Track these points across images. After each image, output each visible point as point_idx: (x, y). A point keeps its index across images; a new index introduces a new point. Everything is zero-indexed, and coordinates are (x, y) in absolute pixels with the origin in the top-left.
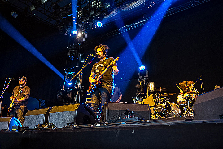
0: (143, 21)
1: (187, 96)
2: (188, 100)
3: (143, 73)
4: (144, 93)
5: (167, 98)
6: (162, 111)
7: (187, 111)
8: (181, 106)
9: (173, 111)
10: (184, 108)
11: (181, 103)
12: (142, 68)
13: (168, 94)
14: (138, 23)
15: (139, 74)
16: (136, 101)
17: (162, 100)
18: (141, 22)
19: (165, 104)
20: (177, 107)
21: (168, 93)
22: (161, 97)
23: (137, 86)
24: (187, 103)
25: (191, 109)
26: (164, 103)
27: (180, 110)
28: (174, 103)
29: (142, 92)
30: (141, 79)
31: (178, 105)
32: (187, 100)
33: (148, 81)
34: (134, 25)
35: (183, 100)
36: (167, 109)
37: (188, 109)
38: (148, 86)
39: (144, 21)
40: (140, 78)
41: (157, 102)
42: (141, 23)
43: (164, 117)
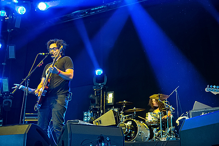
0: (102, 7)
1: (160, 113)
2: (161, 119)
3: (100, 79)
4: (100, 106)
5: (133, 115)
6: (127, 132)
7: (159, 134)
8: (151, 127)
9: (140, 133)
10: (155, 130)
11: (151, 122)
12: (99, 72)
13: (135, 110)
14: (96, 9)
15: (94, 80)
16: (87, 116)
17: (126, 117)
18: (100, 7)
19: (131, 124)
20: (146, 127)
21: (134, 108)
22: (124, 114)
23: (91, 96)
24: (158, 122)
25: (164, 131)
26: (129, 122)
27: (149, 131)
28: (141, 123)
29: (97, 105)
30: (97, 87)
31: (147, 125)
32: (159, 119)
33: (106, 90)
34: (89, 11)
35: (154, 119)
36: (132, 129)
37: (160, 131)
38: (106, 97)
39: (104, 7)
40: (95, 86)
41: (119, 120)
42: (100, 9)
43: (129, 141)
